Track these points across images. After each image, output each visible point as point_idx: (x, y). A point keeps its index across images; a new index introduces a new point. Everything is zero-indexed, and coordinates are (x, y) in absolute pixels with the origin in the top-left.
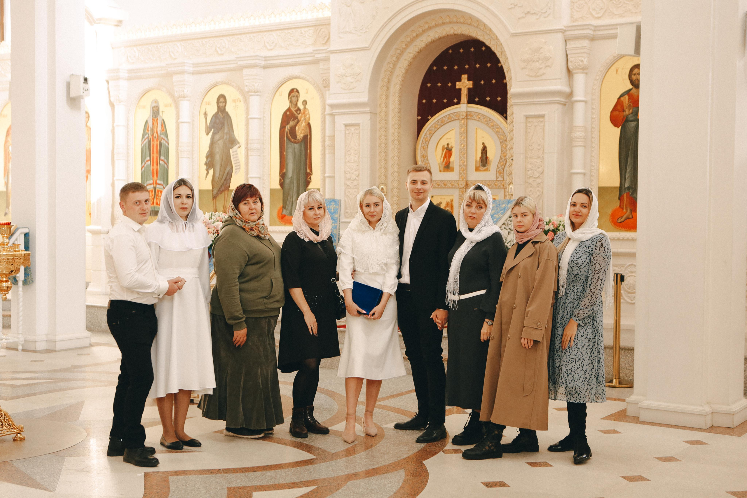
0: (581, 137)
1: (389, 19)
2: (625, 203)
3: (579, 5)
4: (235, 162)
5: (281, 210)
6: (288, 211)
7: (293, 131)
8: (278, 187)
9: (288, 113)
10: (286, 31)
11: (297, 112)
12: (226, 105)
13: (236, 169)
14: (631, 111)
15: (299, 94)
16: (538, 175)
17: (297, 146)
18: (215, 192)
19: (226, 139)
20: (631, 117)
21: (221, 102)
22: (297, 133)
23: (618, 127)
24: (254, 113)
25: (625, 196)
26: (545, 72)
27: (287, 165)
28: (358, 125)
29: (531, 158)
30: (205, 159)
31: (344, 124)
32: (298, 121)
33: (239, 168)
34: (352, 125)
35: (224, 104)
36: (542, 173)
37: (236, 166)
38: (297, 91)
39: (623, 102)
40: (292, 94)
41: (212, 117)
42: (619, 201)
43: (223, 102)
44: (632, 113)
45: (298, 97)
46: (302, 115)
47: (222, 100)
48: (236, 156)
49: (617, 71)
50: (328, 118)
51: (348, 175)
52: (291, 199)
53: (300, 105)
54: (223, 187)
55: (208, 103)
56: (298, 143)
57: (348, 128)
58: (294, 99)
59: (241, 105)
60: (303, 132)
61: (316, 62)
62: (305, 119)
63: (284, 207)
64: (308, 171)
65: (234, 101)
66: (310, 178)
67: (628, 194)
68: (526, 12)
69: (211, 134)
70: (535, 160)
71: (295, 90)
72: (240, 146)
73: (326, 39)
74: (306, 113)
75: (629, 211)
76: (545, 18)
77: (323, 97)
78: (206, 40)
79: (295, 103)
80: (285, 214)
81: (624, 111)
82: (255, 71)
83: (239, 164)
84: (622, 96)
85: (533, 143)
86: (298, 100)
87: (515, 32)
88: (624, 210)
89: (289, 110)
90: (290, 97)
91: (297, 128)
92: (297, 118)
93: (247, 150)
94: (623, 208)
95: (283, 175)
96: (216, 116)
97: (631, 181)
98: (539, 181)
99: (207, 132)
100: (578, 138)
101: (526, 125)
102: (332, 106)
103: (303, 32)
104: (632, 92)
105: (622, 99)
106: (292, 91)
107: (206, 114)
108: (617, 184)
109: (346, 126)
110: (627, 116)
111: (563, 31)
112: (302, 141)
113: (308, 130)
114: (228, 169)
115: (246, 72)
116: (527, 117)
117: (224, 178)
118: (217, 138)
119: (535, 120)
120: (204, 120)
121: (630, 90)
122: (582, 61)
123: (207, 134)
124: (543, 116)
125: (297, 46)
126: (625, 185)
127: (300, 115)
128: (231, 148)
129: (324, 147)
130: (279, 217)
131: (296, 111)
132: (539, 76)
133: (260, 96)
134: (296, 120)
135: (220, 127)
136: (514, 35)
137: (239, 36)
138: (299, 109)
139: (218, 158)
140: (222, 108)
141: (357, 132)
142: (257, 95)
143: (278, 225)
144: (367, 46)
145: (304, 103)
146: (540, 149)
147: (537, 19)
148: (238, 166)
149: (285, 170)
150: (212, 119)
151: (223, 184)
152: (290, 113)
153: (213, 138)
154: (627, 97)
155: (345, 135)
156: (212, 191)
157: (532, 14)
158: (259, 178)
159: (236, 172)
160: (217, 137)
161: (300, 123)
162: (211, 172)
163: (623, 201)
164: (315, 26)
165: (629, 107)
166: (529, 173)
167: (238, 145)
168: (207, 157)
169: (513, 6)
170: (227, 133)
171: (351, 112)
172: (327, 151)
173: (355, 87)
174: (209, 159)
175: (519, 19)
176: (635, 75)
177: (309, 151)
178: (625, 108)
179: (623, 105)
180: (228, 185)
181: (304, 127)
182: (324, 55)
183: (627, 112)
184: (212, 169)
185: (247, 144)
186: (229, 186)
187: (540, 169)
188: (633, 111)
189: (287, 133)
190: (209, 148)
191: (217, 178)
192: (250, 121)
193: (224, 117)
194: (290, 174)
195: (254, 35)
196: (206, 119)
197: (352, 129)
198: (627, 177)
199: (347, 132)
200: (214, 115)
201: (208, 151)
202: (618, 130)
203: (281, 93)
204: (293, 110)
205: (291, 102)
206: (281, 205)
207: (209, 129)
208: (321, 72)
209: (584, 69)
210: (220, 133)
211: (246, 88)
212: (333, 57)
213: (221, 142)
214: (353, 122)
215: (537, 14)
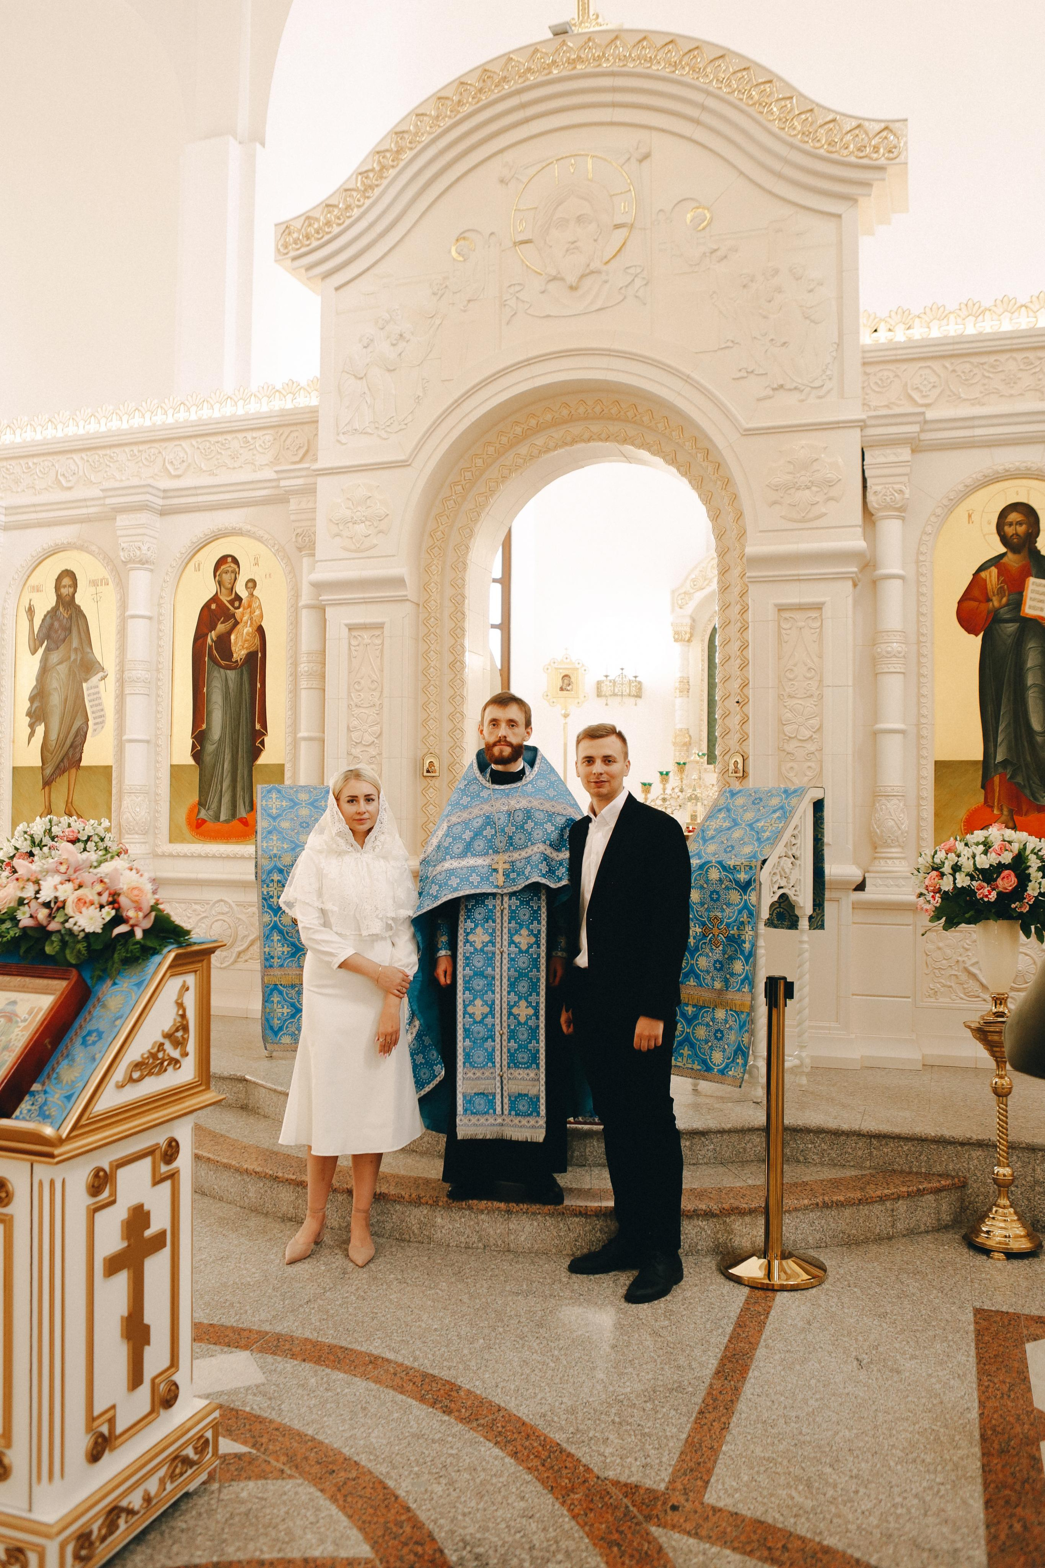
0: (900, 653)
1: (456, 401)
2: (997, 795)
3: (881, 379)
4: (95, 709)
5: (196, 810)
6: (211, 813)
7: (223, 643)
8: (191, 762)
9: (213, 606)
10: (213, 439)
11: (233, 606)
12: (75, 591)
13: (95, 724)
14: (1004, 600)
15: (239, 567)
16: (808, 734)
17: (231, 674)
18: (48, 772)
19: (75, 660)
20: (1005, 614)
21: (65, 586)
22: (233, 649)
23: (977, 635)
24: (139, 604)
25: (997, 779)
26: (824, 510)
27: (209, 714)
28: (380, 626)
29: (790, 696)
30: (28, 704)
31: (346, 625)
32: (237, 623)
33: (103, 722)
34: (364, 627)
35: (71, 590)
36: (820, 729)
37: (95, 718)
38: (235, 561)
39: (985, 580)
40: (222, 567)
41: (45, 616)
42: (983, 791)
43: (70, 586)
44: (1007, 605)
45: (236, 573)
46: (244, 609)
47: (66, 581)
48: (95, 696)
49: (970, 516)
50: (305, 615)
51: (354, 735)
52: (219, 787)
53: (241, 589)
54: (65, 760)
55: (37, 589)
56: (234, 668)
57: (355, 633)
58: (227, 578)
59: (110, 593)
60: (246, 645)
61: (281, 499)
62: (251, 619)
63: (202, 804)
64: (258, 727)
65: (94, 583)
66: (262, 743)
67: (1002, 776)
68: (775, 386)
69: (41, 651)
70: (800, 702)
71: (229, 559)
72: (106, 677)
73: (301, 452)
74: (255, 605)
75: (1005, 812)
76: (820, 397)
77: (293, 573)
78: (35, 460)
79: (230, 586)
80: (205, 818)
81: (989, 600)
82: (143, 517)
83: (102, 713)
84: (982, 568)
85: (795, 665)
86: (236, 579)
87: (750, 426)
88: (996, 812)
89: (215, 599)
90: (218, 574)
91: (233, 637)
92: (233, 616)
93: (121, 682)
94: (992, 807)
95: (199, 737)
96: (53, 613)
97: (1009, 749)
98: (811, 747)
99: (32, 647)
100: (895, 656)
101: (779, 626)
102: (319, 587)
103: (250, 439)
104: (1005, 560)
105: (983, 574)
106: (222, 561)
107: (31, 611)
108: (978, 754)
109: (351, 628)
110: (996, 611)
111: (862, 425)
112: (242, 665)
113: (257, 641)
114: (77, 724)
115: (122, 520)
116: (781, 609)
117: (68, 743)
118: (55, 661)
119: (797, 615)
120: (27, 623)
121: (1003, 555)
122: (901, 492)
123: (34, 652)
124: (818, 607)
125: (234, 468)
126: (995, 760)
127: (241, 610)
128: (86, 680)
129: (295, 676)
130: (189, 823)
131: (232, 602)
132: (811, 520)
133: (151, 571)
134: (232, 621)
135: (62, 637)
136: (749, 433)
137: (108, 452)
138: (238, 598)
139: (55, 700)
140: (67, 599)
141: (378, 641)
142: (146, 569)
143: (189, 842)
144: (403, 458)
145: (250, 585)
146: (810, 679)
147: (803, 401)
148: (101, 717)
149: (204, 726)
150: (43, 620)
151: (67, 754)
152: (217, 605)
153: (44, 661)
154: (994, 571)
155: (350, 649)
156: (43, 768)
157: (790, 390)
158: (148, 742)
159: (95, 730)
160: (55, 657)
161: (239, 626)
162: (40, 730)
163: (993, 791)
164: (279, 426)
165: (1001, 592)
166: (787, 729)
167: (101, 674)
168: (32, 699)
169: (744, 374)
170: (76, 649)
171: (364, 598)
172: (303, 684)
173: (376, 546)
174: (36, 704)
175: (759, 400)
176: (1011, 524)
177: (259, 685)
178: (990, 594)
179: (986, 588)
180: (78, 755)
181: (248, 634)
182: (300, 481)
183: (996, 603)
184: (43, 724)
185: (121, 670)
186: (80, 760)
187: (815, 722)
188: (1008, 600)
189: (210, 647)
190: (37, 680)
191: (54, 743)
192: (131, 623)
193: (71, 617)
194: (216, 733)
195: (141, 447)
196: (31, 621)
197: (366, 635)
198: (999, 740)
199: (354, 642)
200: (48, 612)
201: (35, 687)
202: (976, 642)
203: (199, 565)
204: (225, 599)
205: (220, 583)
206: (196, 798)
207: (37, 642)
208: (293, 517)
209: (901, 511)
210: (62, 648)
211: (122, 554)
212: (322, 483)
213: (63, 669)
214: (369, 620)
215: (802, 391)
